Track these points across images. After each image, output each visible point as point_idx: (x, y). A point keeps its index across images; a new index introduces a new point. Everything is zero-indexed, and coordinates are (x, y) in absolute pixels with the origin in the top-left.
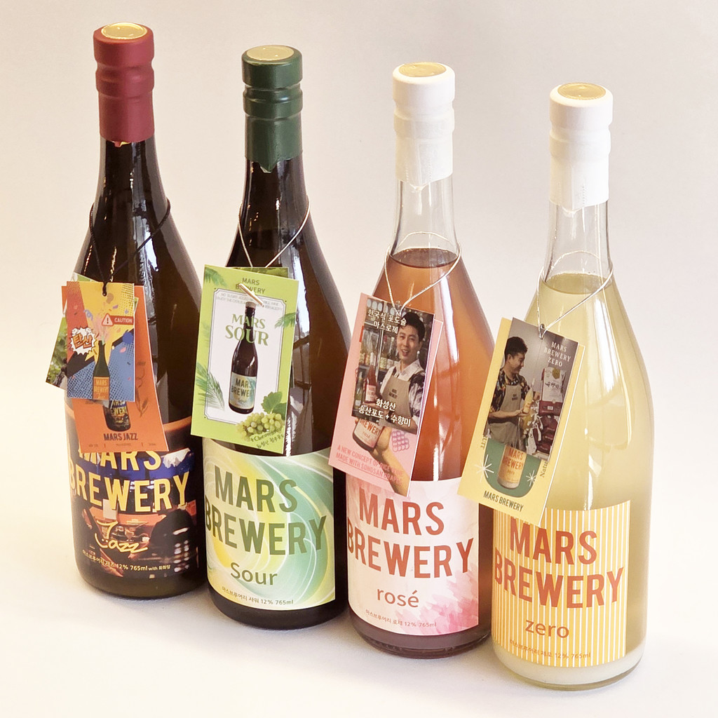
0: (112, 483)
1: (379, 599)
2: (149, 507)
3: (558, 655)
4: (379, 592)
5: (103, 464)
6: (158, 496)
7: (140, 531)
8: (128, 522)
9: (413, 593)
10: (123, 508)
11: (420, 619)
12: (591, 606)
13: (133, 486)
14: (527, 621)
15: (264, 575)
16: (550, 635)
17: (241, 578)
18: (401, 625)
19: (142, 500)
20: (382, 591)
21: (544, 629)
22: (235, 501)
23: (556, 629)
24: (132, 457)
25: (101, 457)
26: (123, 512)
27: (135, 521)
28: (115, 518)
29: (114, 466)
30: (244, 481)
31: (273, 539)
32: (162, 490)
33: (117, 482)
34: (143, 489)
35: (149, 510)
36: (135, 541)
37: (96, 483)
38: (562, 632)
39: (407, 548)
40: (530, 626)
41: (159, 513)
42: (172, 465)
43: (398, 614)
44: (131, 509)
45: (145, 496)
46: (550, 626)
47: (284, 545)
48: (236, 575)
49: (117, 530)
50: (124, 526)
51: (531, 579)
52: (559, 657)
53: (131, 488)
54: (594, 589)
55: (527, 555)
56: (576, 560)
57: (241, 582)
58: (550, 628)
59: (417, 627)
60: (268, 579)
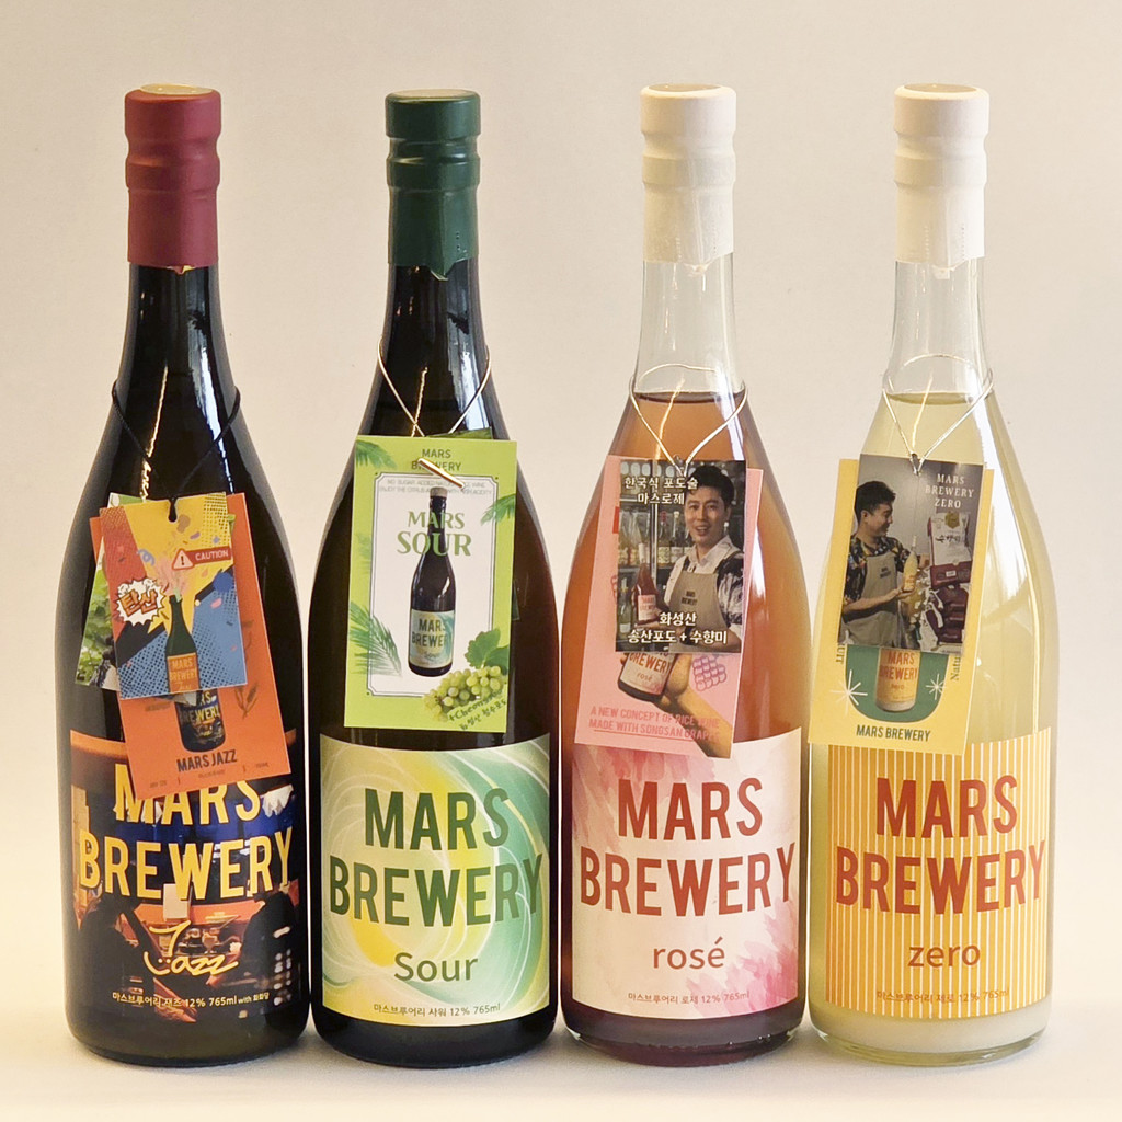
0: (182, 851)
1: (656, 966)
2: (242, 888)
3: (964, 997)
4: (657, 953)
5: (167, 821)
6: (255, 867)
7: (227, 931)
8: (209, 919)
9: (716, 943)
10: (201, 894)
11: (725, 987)
12: (1010, 905)
13: (219, 851)
14: (911, 949)
15: (457, 963)
16: (951, 964)
17: (416, 978)
18: (696, 1002)
19: (232, 876)
20: (663, 951)
21: (942, 956)
22: (407, 841)
23: (961, 952)
24: (218, 799)
25: (162, 808)
26: (200, 902)
27: (218, 914)
28: (185, 916)
29: (187, 820)
30: (425, 801)
31: (474, 896)
32: (261, 858)
33: (191, 848)
34: (234, 856)
35: (242, 894)
36: (219, 951)
37: (151, 858)
38: (970, 956)
39: (708, 864)
40: (916, 956)
41: (257, 898)
42: (274, 812)
43: (691, 985)
44: (213, 896)
45: (236, 868)
46: (950, 949)
47: (486, 907)
48: (405, 973)
49: (188, 937)
50: (202, 927)
51: (918, 874)
52: (966, 1000)
53: (215, 856)
54: (1013, 876)
55: (911, 833)
56: (990, 826)
57: (415, 985)
58: (951, 951)
59: (722, 1001)
60: (462, 970)
